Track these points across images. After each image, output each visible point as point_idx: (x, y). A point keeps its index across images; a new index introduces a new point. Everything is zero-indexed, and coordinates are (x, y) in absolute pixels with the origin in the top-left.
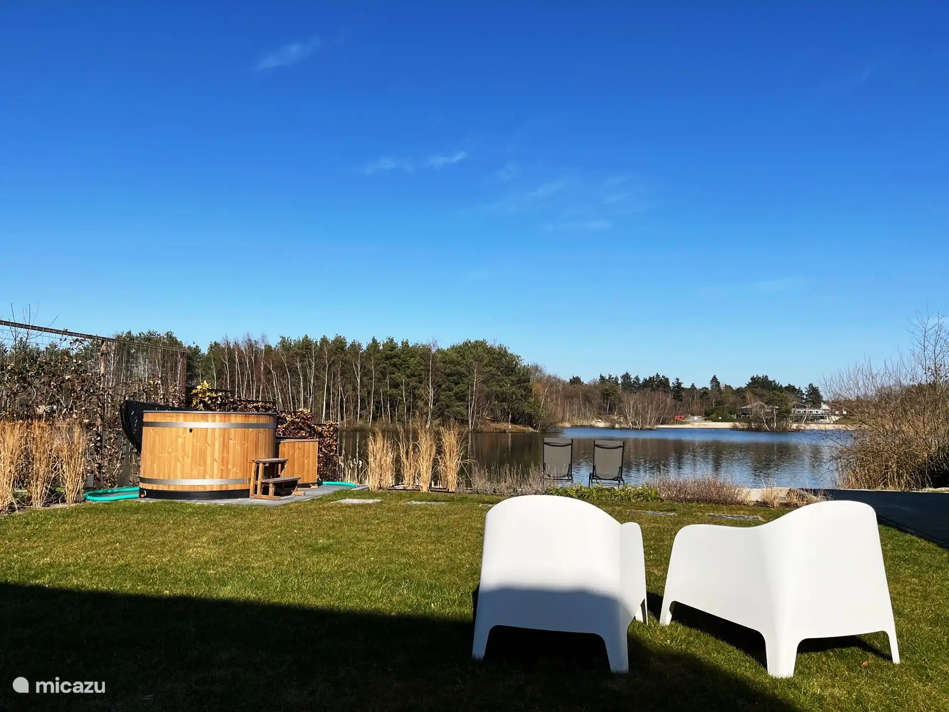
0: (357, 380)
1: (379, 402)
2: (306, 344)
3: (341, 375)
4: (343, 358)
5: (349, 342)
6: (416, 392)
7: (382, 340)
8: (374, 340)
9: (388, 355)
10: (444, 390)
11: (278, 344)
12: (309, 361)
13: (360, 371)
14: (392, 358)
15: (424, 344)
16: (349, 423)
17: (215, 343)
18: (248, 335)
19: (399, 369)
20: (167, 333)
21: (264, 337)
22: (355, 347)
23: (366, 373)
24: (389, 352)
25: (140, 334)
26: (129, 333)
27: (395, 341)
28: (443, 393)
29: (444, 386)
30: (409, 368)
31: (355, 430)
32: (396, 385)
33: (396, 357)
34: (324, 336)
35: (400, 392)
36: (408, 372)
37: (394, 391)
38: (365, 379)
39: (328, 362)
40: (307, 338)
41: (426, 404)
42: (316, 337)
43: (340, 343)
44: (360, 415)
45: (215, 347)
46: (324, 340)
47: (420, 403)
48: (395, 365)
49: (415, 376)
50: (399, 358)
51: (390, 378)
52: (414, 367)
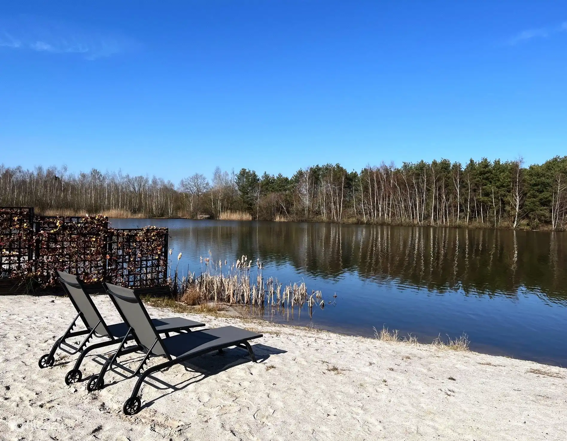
0: (457, 191)
1: (474, 207)
2: (422, 167)
3: (445, 188)
4: (447, 175)
5: (452, 162)
6: (505, 199)
7: (478, 160)
8: (472, 161)
9: (482, 171)
10: (529, 197)
11: (402, 167)
12: (422, 178)
13: (459, 184)
14: (484, 174)
15: (513, 161)
16: (451, 221)
17: (365, 169)
18: (383, 162)
19: (491, 182)
20: (337, 165)
21: (392, 163)
22: (457, 167)
23: (463, 185)
24: (482, 169)
25: (323, 166)
26: (317, 166)
27: (488, 160)
28: (528, 200)
29: (528, 195)
30: (499, 180)
31: (456, 227)
32: (487, 194)
33: (489, 172)
34: (434, 160)
35: (490, 199)
36: (498, 184)
37: (486, 199)
38: (463, 190)
39: (435, 178)
40: (423, 162)
41: (513, 208)
42: (429, 161)
43: (445, 165)
44: (459, 216)
45: (365, 172)
46: (435, 163)
47: (508, 208)
48: (487, 179)
49: (504, 187)
50: (492, 173)
51: (483, 189)
52: (503, 180)
